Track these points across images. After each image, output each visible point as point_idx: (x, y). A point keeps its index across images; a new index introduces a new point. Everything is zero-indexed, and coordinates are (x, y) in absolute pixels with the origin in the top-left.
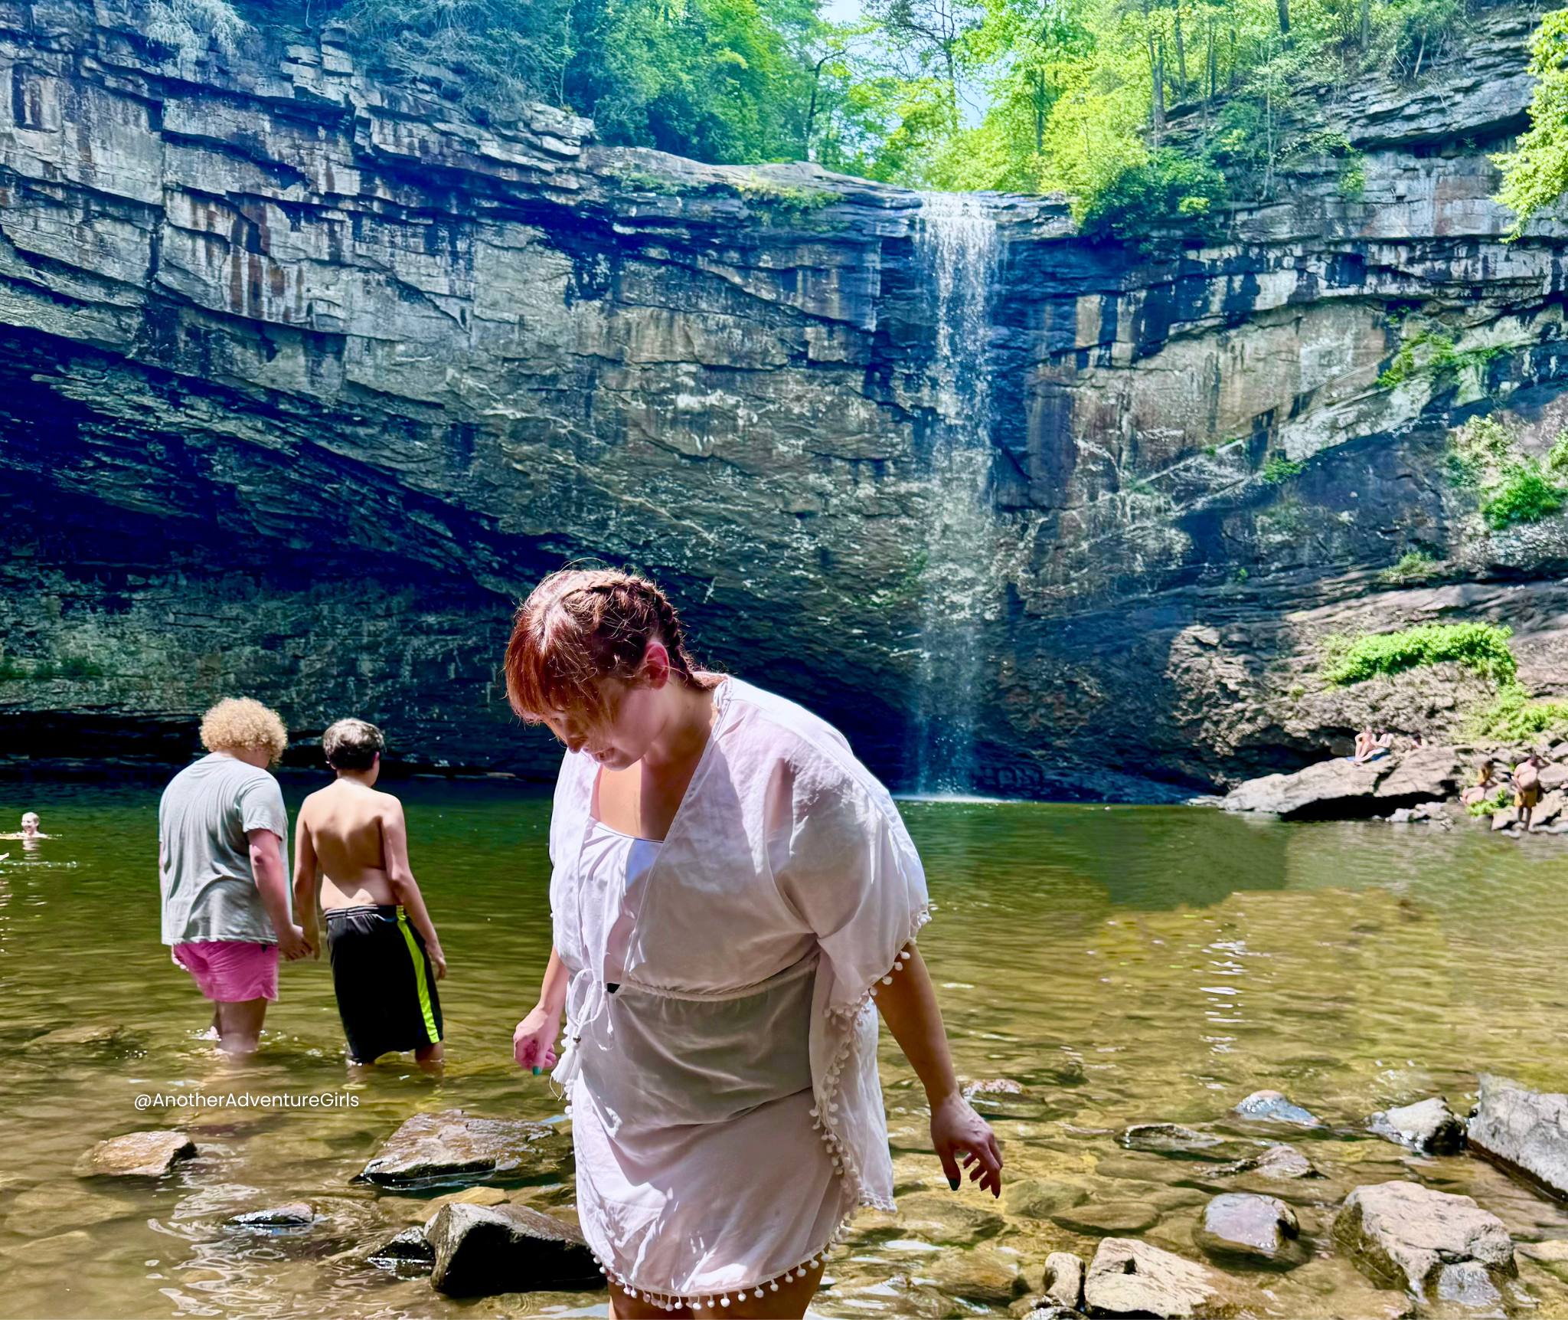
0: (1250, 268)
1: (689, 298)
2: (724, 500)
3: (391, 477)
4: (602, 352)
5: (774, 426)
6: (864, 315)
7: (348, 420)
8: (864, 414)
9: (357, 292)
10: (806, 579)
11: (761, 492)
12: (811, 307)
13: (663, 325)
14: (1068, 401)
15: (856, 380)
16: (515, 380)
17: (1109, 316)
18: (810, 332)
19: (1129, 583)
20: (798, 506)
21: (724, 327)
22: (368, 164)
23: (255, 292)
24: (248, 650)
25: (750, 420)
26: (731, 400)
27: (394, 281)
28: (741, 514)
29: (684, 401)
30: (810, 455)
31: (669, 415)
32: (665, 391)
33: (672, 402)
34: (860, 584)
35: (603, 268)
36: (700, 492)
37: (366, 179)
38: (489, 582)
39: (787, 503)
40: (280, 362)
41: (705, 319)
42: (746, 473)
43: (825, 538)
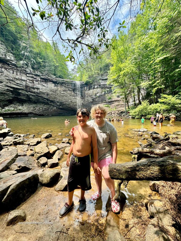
0: (94, 86)
1: (62, 87)
3: (43, 97)
4: (57, 90)
5: (68, 94)
6: (73, 88)
7: (40, 93)
8: (73, 93)
9: (40, 86)
10: (70, 103)
12: (69, 87)
13: (60, 88)
14: (85, 93)
15: (72, 91)
16: (51, 91)
17: (87, 88)
18: (69, 89)
19: (89, 103)
20: (69, 98)
21: (64, 88)
22: (41, 78)
23: (33, 86)
25: (66, 94)
26: (65, 92)
27: (43, 85)
28: (66, 99)
29: (62, 92)
30: (70, 96)
34: (74, 103)
35: (56, 85)
36: (63, 98)
37: (41, 79)
40: (35, 90)
42: (66, 97)
43: (71, 100)
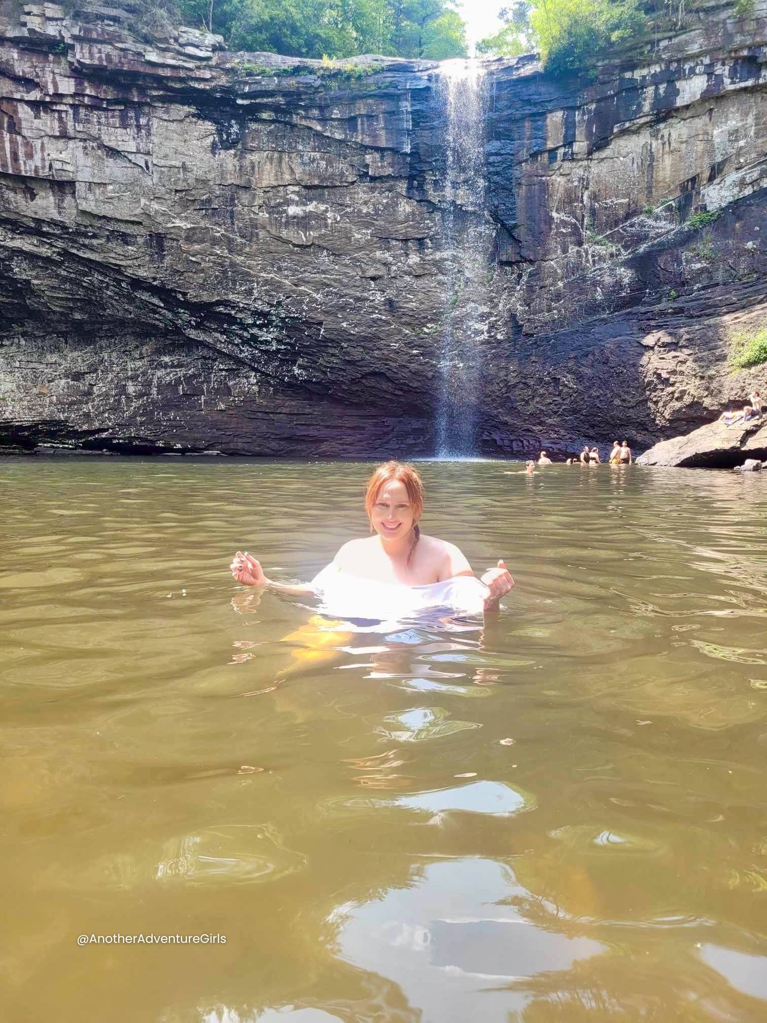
0: (671, 78)
1: (291, 143)
2: (324, 272)
3: (118, 270)
4: (237, 182)
5: (351, 222)
6: (402, 143)
7: (85, 235)
8: (408, 209)
9: (80, 153)
10: (381, 319)
11: (346, 265)
12: (367, 141)
13: (275, 162)
14: (544, 188)
15: (402, 187)
16: (185, 204)
17: (569, 125)
18: (368, 158)
19: (593, 308)
20: (371, 272)
21: (314, 160)
22: (79, 73)
23: (15, 158)
24: (63, 382)
25: (335, 219)
26: (322, 207)
27: (102, 146)
28: (335, 280)
29: (293, 210)
30: (375, 239)
31: (283, 220)
32: (280, 205)
33: (285, 211)
34: (415, 321)
35: (235, 129)
36: (309, 268)
37: (79, 84)
38: (192, 334)
39: (364, 272)
40: (38, 201)
41: (302, 156)
42: (336, 254)
43: (390, 293)
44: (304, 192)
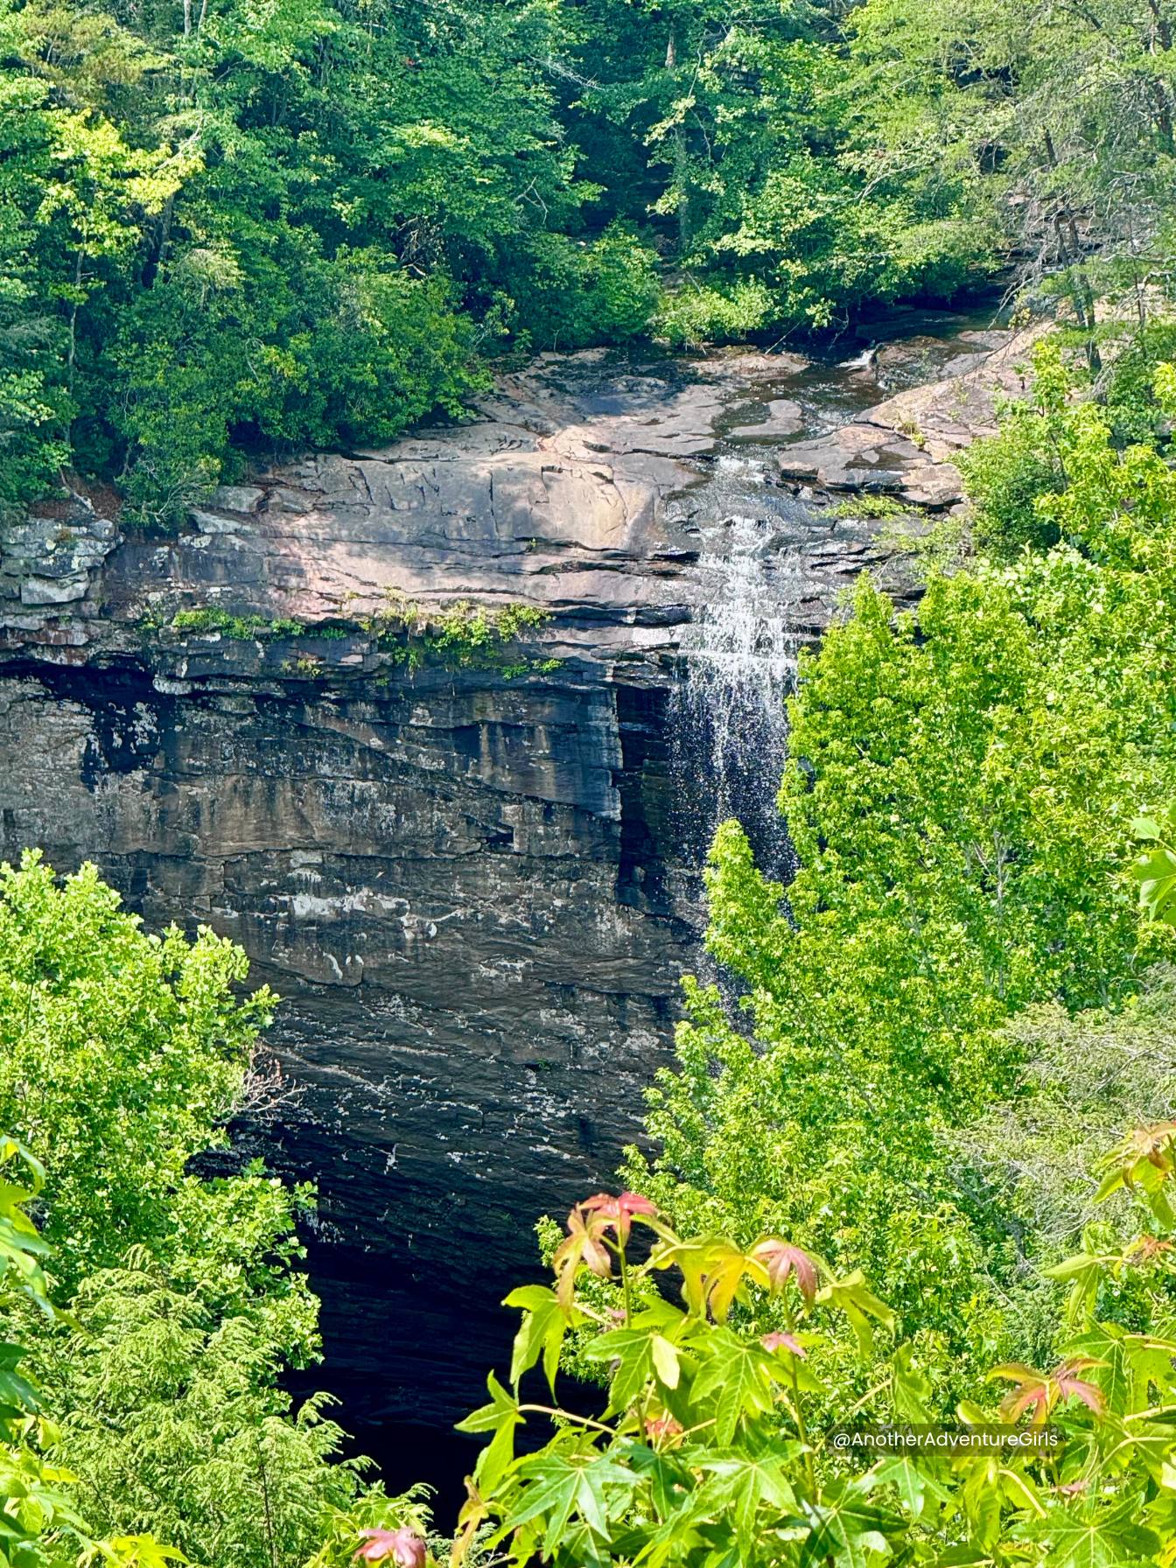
1: (298, 761)
2: (392, 1040)
4: (153, 847)
5: (466, 941)
6: (600, 795)
8: (622, 929)
10: (558, 1159)
11: (460, 1032)
12: (507, 779)
13: (256, 800)
18: (510, 812)
20: (527, 1053)
21: (363, 802)
25: (425, 932)
26: (389, 904)
28: (427, 1061)
29: (304, 905)
30: (536, 985)
31: (280, 926)
32: (269, 890)
33: (284, 906)
35: (145, 724)
36: (353, 1027)
39: (506, 1051)
41: (329, 790)
42: (428, 1004)
43: (581, 1104)
44: (337, 865)
